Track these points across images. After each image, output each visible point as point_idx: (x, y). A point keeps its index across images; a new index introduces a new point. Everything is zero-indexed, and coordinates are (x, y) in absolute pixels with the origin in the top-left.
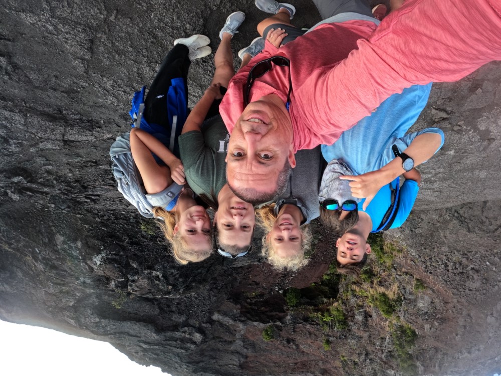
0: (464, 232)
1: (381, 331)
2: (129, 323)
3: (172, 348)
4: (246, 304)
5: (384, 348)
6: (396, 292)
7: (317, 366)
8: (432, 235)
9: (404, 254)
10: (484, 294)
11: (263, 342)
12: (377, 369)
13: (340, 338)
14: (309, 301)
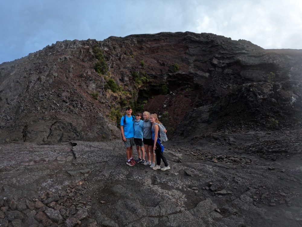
0: (73, 123)
1: (113, 72)
2: (256, 64)
3: (229, 53)
4: (191, 84)
5: (111, 62)
6: (107, 93)
7: (146, 51)
8: (91, 124)
9: (105, 114)
10: (60, 88)
11: (178, 63)
12: (114, 51)
13: (136, 67)
14: (154, 88)
